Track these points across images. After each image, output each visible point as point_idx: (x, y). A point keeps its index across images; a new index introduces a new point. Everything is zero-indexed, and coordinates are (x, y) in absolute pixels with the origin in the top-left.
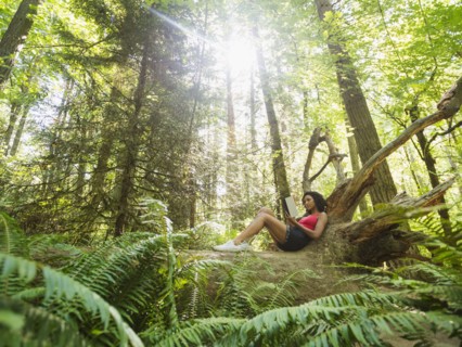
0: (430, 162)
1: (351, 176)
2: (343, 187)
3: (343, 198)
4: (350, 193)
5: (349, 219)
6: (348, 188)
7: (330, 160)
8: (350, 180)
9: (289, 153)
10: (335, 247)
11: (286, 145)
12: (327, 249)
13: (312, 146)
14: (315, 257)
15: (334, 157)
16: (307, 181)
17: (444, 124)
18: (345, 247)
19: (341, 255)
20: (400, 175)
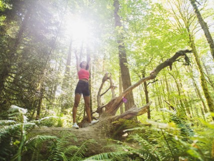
0: (147, 93)
1: (117, 96)
2: (113, 101)
3: (113, 105)
4: (116, 103)
5: (114, 114)
6: (115, 101)
7: (110, 88)
8: (117, 98)
9: (94, 80)
10: (107, 127)
11: (93, 76)
12: (103, 127)
13: (104, 80)
14: (98, 131)
15: (112, 87)
16: (99, 96)
17: (151, 81)
18: (111, 127)
19: (109, 130)
20: (137, 96)
